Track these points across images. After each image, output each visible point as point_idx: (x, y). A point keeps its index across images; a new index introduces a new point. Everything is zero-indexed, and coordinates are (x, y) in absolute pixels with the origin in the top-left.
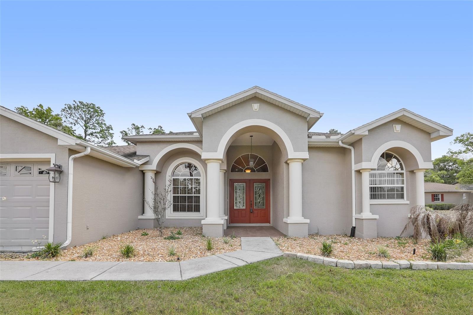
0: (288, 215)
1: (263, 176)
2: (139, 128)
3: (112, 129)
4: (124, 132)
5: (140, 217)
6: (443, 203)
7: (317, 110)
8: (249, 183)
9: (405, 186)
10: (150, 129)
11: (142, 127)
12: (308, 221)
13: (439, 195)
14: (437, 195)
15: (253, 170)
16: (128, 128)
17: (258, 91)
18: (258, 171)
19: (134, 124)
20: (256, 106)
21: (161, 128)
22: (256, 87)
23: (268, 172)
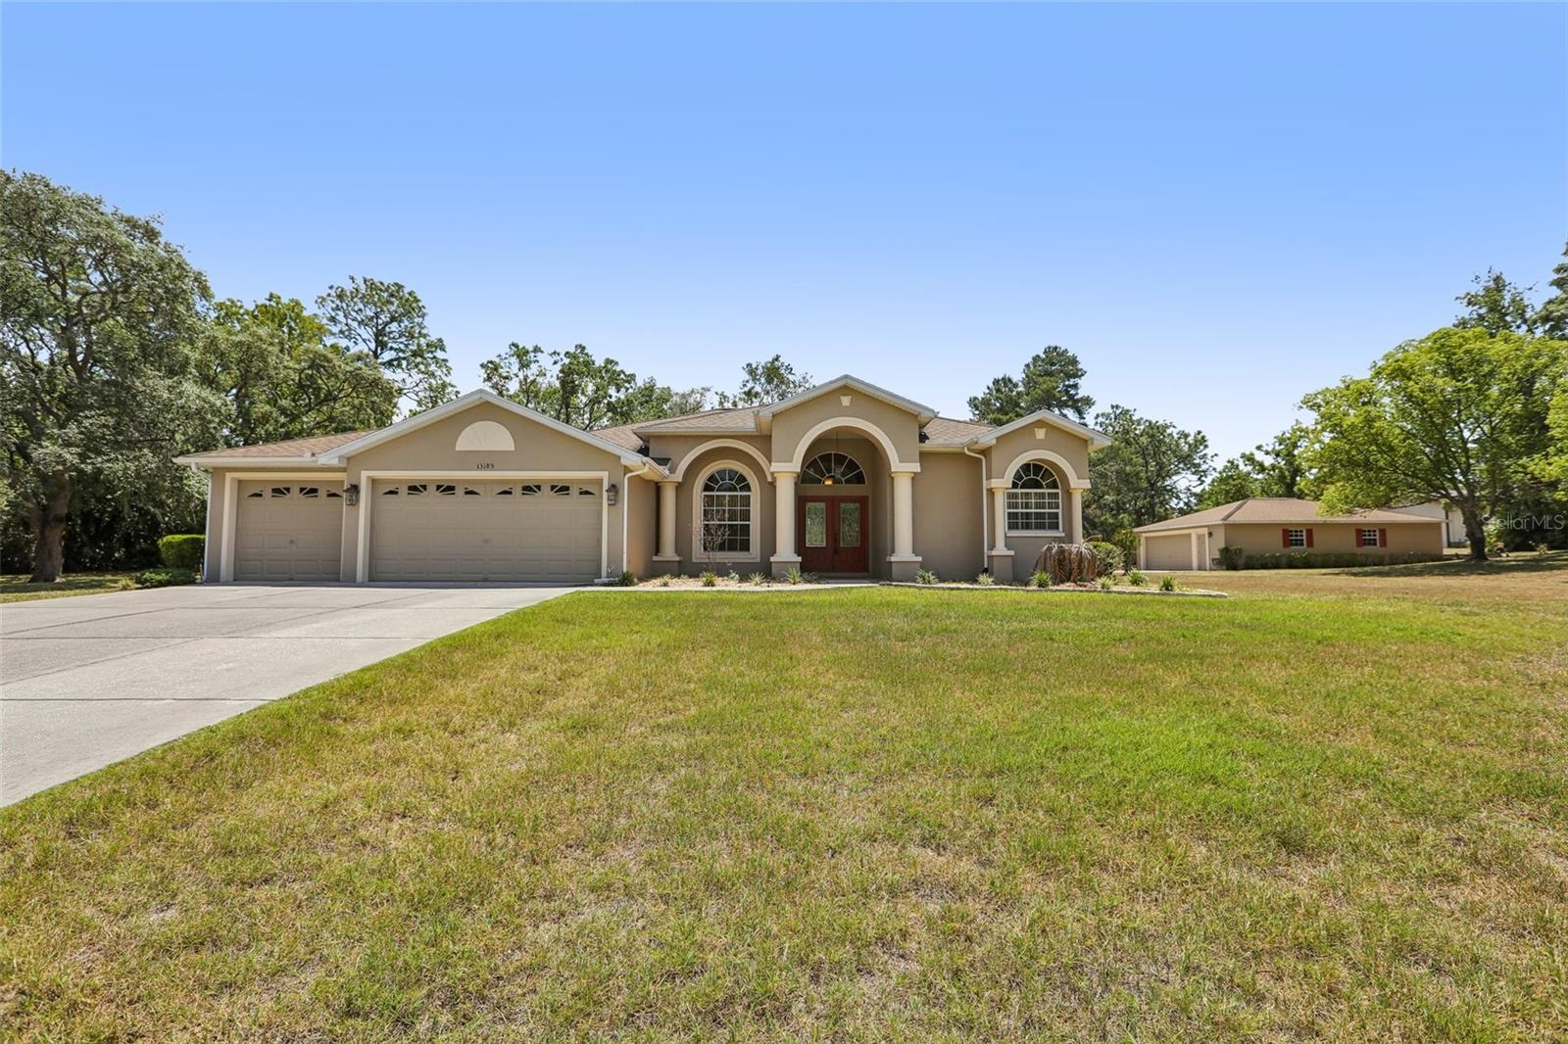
0: (893, 551)
1: (856, 490)
2: (528, 352)
3: (443, 349)
4: (490, 365)
5: (655, 558)
6: (1310, 550)
7: (931, 407)
8: (833, 503)
9: (1060, 511)
10: (555, 353)
11: (537, 350)
12: (920, 559)
13: (1301, 531)
14: (1296, 531)
15: (836, 481)
16: (500, 356)
17: (849, 381)
18: (848, 481)
19: (515, 345)
20: (846, 401)
21: (584, 348)
22: (846, 377)
23: (864, 483)
